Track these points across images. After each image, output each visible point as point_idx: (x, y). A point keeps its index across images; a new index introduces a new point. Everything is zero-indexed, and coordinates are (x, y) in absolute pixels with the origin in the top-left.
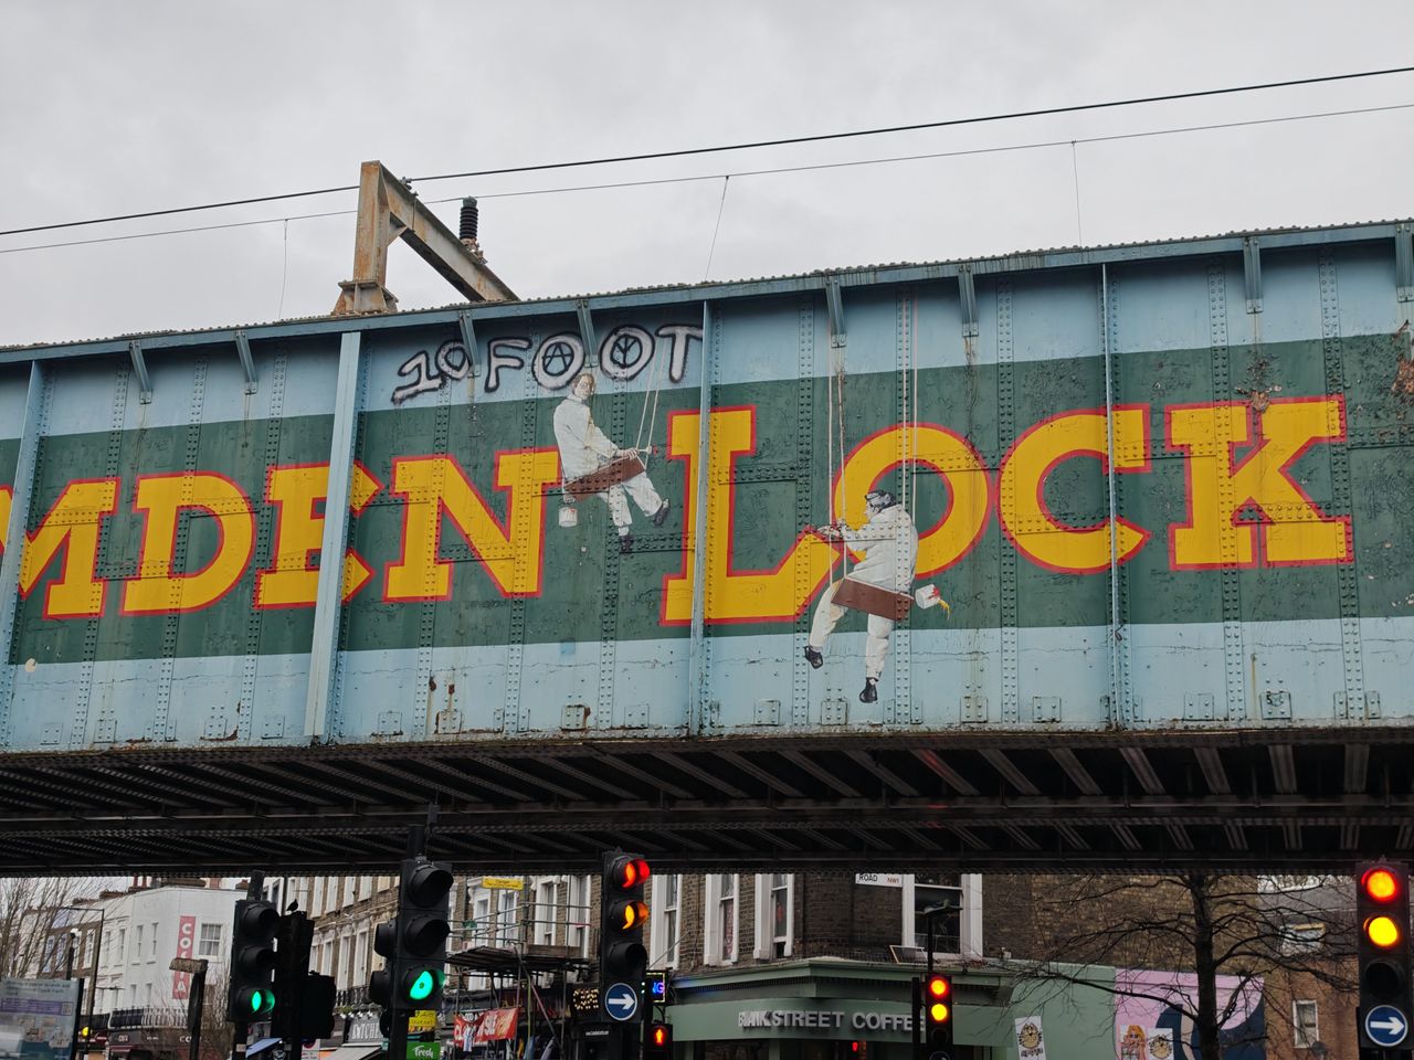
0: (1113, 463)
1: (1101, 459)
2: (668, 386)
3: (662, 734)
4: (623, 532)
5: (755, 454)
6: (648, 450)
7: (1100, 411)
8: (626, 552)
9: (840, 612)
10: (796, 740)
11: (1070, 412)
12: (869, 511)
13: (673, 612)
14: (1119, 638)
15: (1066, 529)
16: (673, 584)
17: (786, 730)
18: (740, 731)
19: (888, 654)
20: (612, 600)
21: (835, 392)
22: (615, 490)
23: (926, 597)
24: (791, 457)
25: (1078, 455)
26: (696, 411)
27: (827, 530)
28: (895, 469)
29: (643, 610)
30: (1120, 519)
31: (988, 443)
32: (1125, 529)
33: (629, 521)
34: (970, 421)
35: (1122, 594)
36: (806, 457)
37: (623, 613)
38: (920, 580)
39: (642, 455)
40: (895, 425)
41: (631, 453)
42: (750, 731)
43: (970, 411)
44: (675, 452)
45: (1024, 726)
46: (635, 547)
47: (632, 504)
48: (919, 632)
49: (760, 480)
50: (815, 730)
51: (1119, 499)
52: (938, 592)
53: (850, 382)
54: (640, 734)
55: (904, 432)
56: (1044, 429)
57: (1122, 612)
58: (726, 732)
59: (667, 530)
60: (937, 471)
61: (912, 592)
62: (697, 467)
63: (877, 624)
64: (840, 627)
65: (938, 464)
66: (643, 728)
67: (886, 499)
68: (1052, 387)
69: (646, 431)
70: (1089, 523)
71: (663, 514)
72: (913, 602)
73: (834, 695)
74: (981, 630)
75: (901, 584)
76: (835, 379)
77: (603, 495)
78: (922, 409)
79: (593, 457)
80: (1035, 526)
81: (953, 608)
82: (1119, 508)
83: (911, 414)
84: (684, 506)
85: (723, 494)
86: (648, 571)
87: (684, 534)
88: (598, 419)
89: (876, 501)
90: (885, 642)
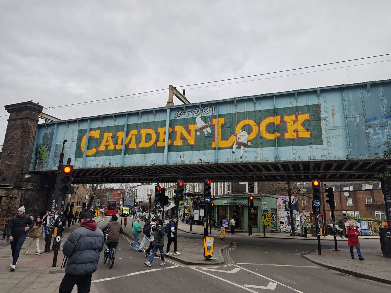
0: (276, 124)
1: (274, 123)
2: (212, 115)
3: (212, 163)
4: (206, 135)
5: (225, 124)
6: (209, 124)
7: (274, 116)
8: (207, 138)
9: (237, 146)
10: (231, 164)
11: (270, 117)
12: (241, 132)
13: (213, 146)
14: (277, 149)
15: (269, 133)
16: (213, 142)
17: (230, 162)
18: (223, 163)
19: (244, 152)
20: (205, 145)
21: (236, 115)
22: (205, 130)
23: (249, 144)
24: (230, 124)
25: (271, 123)
26: (216, 118)
27: (235, 134)
28: (244, 126)
29: (209, 146)
30: (277, 132)
31: (258, 121)
32: (278, 133)
33: (207, 134)
34: (255, 118)
35: (277, 143)
36: (232, 124)
37: (206, 147)
38: (248, 141)
39: (208, 124)
40: (244, 119)
41: (207, 124)
42: (224, 163)
43: (255, 117)
44: (213, 124)
45: (263, 161)
46: (208, 137)
47: (207, 131)
48: (248, 148)
49: (225, 128)
50: (234, 162)
51: (277, 129)
52: (251, 143)
53: (238, 113)
54: (209, 163)
55: (246, 120)
56: (266, 119)
57: (277, 145)
58: (221, 163)
59: (212, 135)
60: (250, 126)
61: (247, 143)
62: (216, 126)
63: (242, 147)
64: (237, 148)
65: (251, 125)
66: (209, 162)
67: (243, 130)
68: (267, 113)
69: (209, 121)
70: (272, 132)
71: (212, 133)
72: (247, 144)
73: (236, 157)
74: (257, 148)
75: (246, 142)
76: (236, 113)
77: (203, 130)
78: (248, 117)
79: (202, 125)
80: (265, 133)
81: (253, 145)
82: (277, 130)
83: (247, 118)
84: (214, 131)
85: (220, 130)
86: (210, 141)
87: (215, 135)
88: (202, 120)
89: (242, 130)
90: (243, 150)
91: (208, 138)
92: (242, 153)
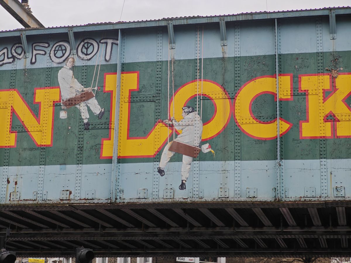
0: (279, 96)
1: (274, 95)
2: (104, 63)
3: (100, 202)
4: (86, 121)
5: (139, 90)
6: (96, 88)
7: (274, 76)
8: (87, 129)
9: (171, 154)
10: (154, 204)
11: (262, 76)
12: (184, 114)
13: (106, 153)
14: (280, 165)
15: (260, 122)
16: (105, 142)
17: (150, 200)
18: (132, 201)
19: (190, 171)
20: (81, 148)
21: (171, 66)
22: (83, 104)
23: (205, 148)
24: (153, 92)
25: (265, 93)
26: (115, 73)
27: (167, 122)
28: (193, 98)
29: (93, 152)
30: (281, 118)
31: (231, 87)
32: (283, 122)
33: (88, 117)
34: (224, 79)
35: (281, 148)
36: (159, 93)
37: (85, 154)
38: (203, 142)
39: (93, 90)
40: (194, 80)
41: (89, 89)
42: (136, 201)
43: (224, 75)
44: (107, 89)
45: (243, 199)
46: (90, 127)
47: (89, 110)
48: (203, 162)
49: (140, 101)
50: (161, 200)
51: (281, 111)
52: (210, 147)
53: (177, 63)
54: (91, 201)
55: (197, 83)
56: (252, 82)
57: (281, 155)
58: (126, 201)
59: (103, 120)
60: (211, 99)
61: (200, 146)
62: (115, 95)
63: (186, 159)
64: (172, 160)
65: (211, 96)
66: (93, 199)
67: (190, 110)
68: (255, 66)
69: (95, 81)
70: (269, 120)
71: (102, 114)
72: (201, 150)
73: (169, 187)
74: (227, 162)
75: (195, 143)
76: (171, 61)
77: (78, 106)
78: (205, 74)
79: (74, 91)
80: (248, 121)
81: (216, 153)
82: (281, 114)
83: (200, 76)
84: (110, 111)
85: (126, 107)
86: (95, 137)
87: (110, 123)
88: (76, 76)
89: (186, 110)
90: (189, 166)
91: (92, 129)
92: (185, 175)
